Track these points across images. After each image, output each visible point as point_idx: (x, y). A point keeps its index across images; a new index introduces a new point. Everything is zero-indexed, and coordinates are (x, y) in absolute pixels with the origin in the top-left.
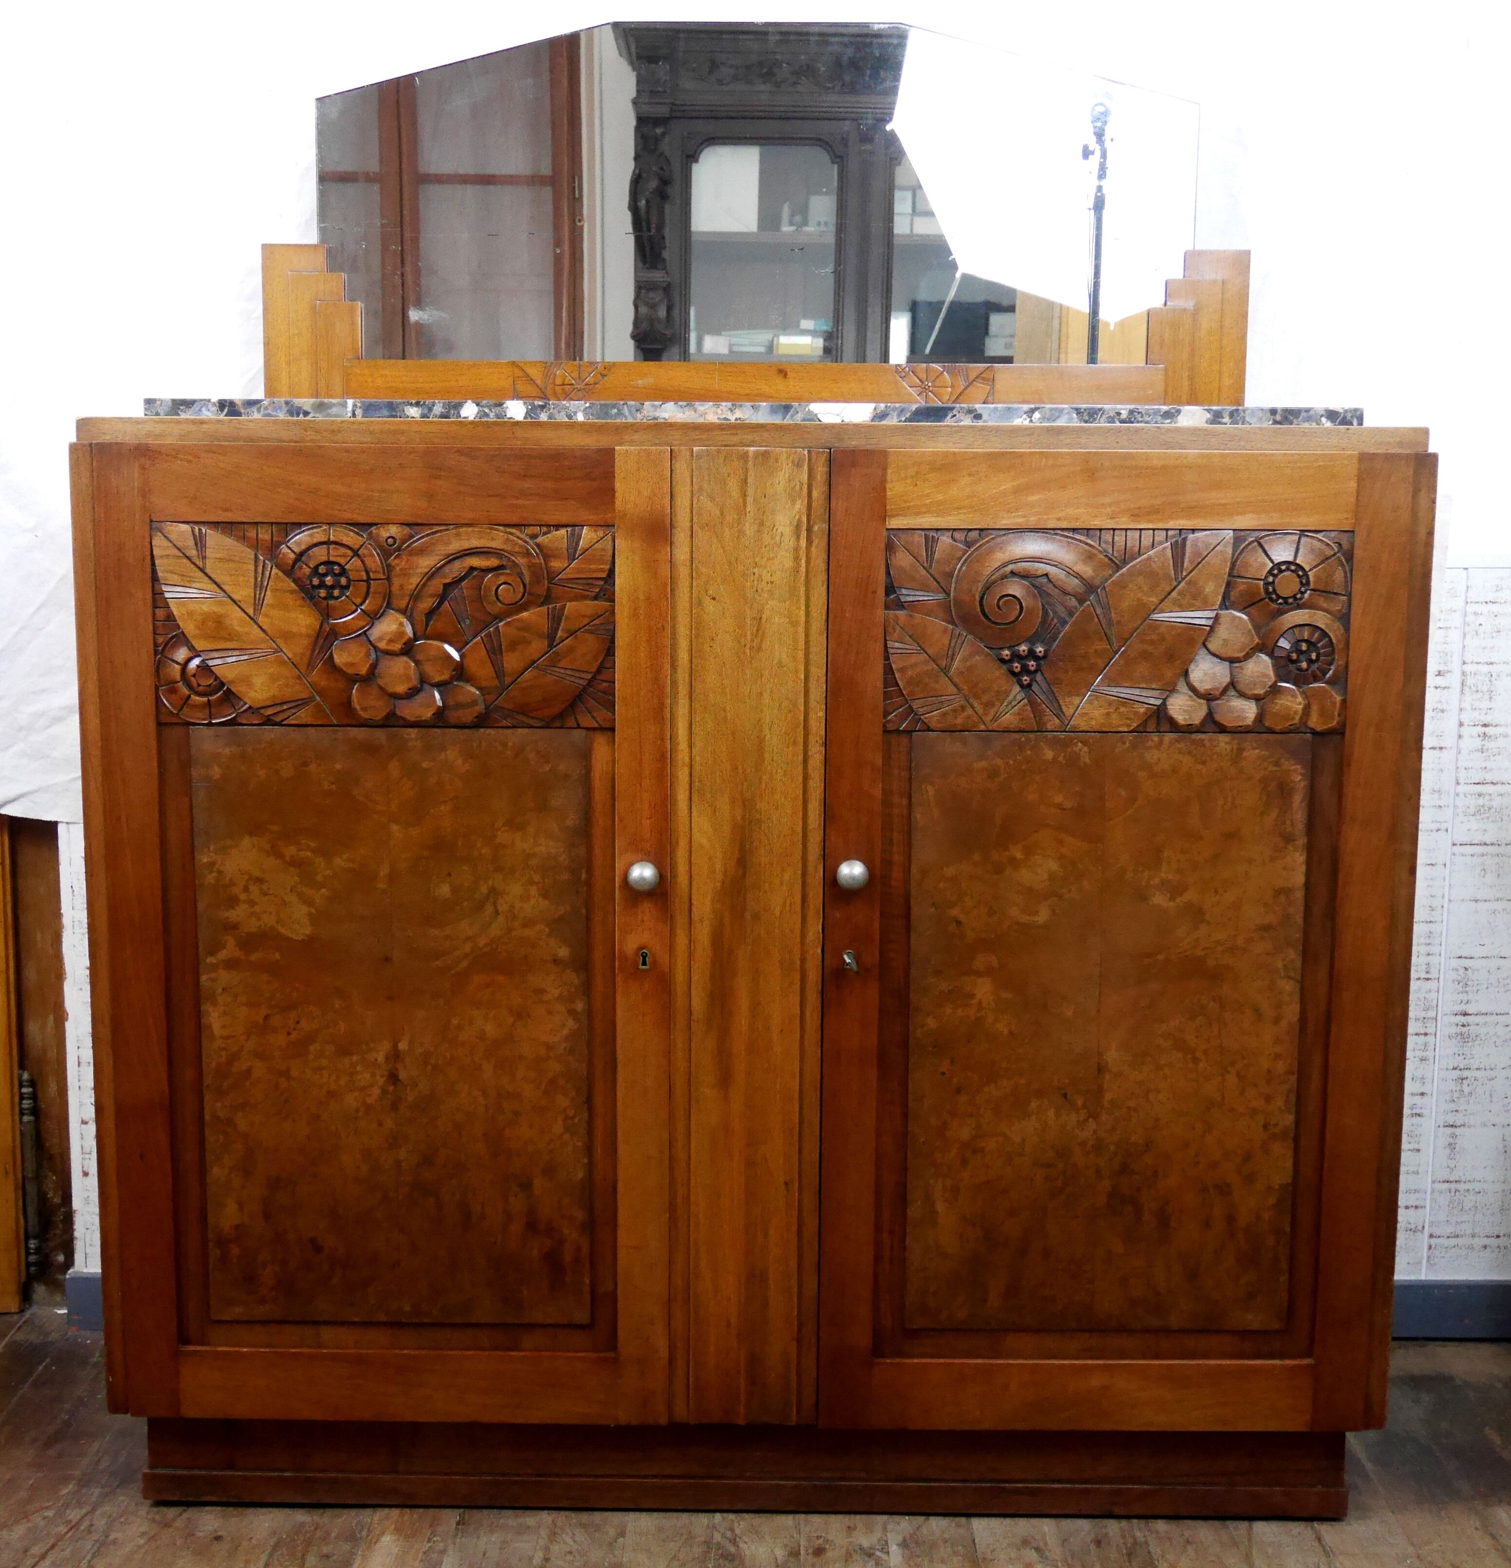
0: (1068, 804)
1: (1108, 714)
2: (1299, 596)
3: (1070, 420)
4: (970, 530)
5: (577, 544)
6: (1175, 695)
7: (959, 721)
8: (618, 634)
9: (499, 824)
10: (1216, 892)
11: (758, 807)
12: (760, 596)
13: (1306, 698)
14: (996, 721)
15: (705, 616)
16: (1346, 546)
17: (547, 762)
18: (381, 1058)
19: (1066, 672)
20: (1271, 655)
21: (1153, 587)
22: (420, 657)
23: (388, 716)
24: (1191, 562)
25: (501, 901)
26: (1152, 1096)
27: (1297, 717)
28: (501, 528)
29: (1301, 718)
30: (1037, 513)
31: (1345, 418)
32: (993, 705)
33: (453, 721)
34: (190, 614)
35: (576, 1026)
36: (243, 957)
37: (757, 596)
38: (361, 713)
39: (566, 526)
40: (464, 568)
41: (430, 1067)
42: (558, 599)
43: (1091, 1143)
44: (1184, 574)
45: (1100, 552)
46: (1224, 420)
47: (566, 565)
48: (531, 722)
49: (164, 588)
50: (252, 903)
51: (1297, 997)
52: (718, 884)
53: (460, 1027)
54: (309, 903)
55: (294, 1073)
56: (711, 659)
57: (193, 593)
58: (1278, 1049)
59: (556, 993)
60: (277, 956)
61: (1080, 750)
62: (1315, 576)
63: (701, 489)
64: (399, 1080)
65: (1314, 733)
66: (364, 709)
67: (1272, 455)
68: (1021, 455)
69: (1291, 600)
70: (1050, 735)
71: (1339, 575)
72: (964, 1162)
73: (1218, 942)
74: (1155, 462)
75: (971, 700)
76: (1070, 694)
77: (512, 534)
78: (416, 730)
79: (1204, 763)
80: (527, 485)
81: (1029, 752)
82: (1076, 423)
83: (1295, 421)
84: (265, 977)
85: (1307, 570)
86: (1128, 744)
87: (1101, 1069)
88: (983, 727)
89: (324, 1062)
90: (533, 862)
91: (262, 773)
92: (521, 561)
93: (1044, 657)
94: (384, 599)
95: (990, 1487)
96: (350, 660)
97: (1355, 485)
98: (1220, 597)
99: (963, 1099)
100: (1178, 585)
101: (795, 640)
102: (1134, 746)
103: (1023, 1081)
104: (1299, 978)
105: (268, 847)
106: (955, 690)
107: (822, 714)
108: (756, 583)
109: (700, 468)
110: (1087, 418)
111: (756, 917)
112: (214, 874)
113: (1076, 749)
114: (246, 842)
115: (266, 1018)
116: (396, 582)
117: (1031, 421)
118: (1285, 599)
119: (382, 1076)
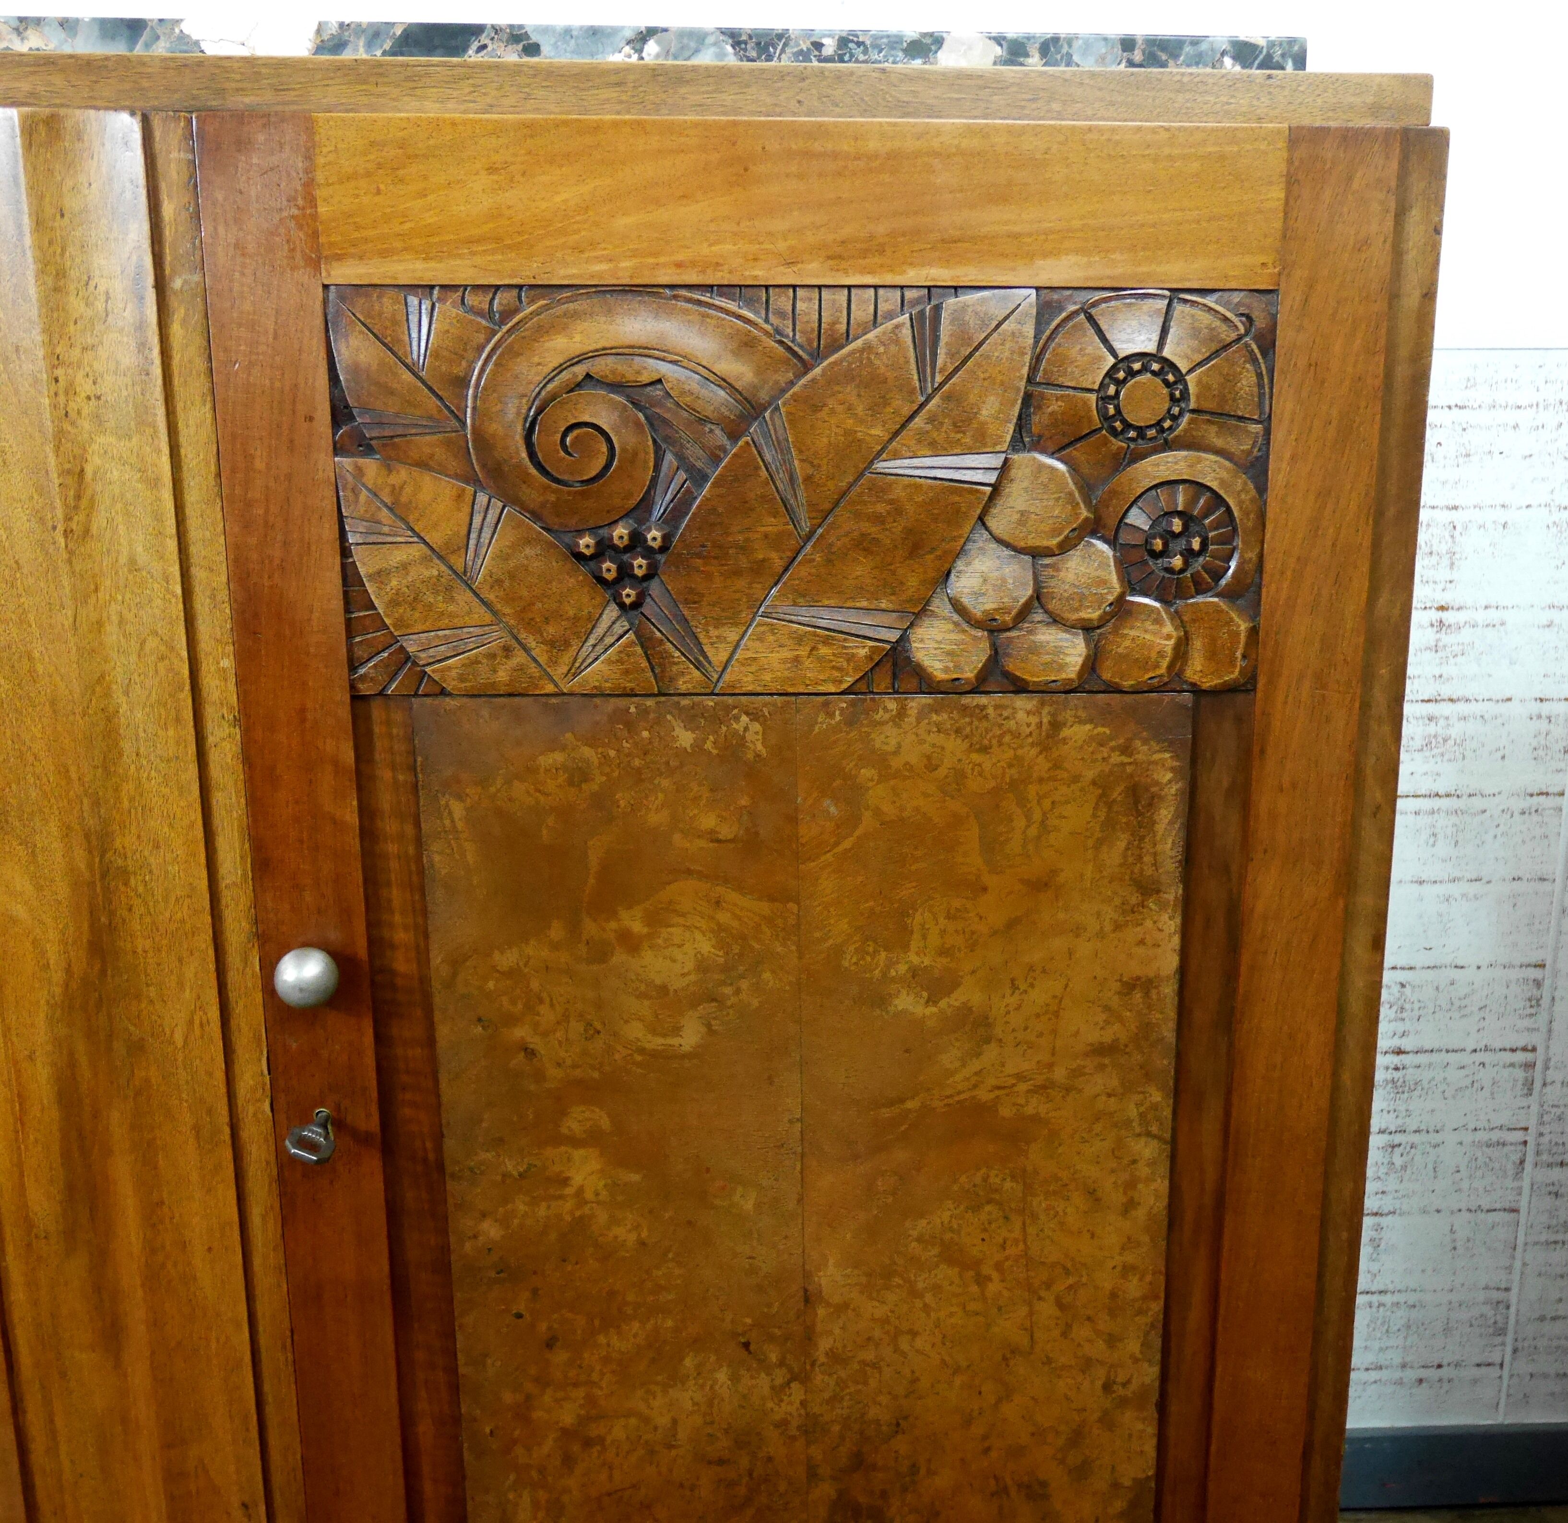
0: (726, 832)
1: (797, 660)
2: (1167, 424)
4: (497, 288)
6: (927, 621)
7: (502, 675)
10: (1014, 987)
12: (73, 424)
13: (1183, 624)
14: (575, 675)
16: (1260, 322)
19: (709, 576)
20: (1112, 542)
21: (875, 409)
24: (951, 355)
26: (904, 1343)
27: (1165, 663)
29: (1170, 667)
30: (635, 253)
32: (567, 644)
37: (67, 426)
43: (795, 1423)
44: (939, 379)
45: (766, 333)
51: (1164, 1168)
52: (58, 990)
58: (1130, 1258)
61: (746, 729)
62: (1199, 382)
65: (1196, 690)
67: (1113, 130)
68: (597, 128)
69: (1151, 433)
70: (685, 702)
71: (1247, 380)
72: (568, 1461)
73: (1020, 1077)
74: (873, 145)
75: (522, 636)
76: (718, 623)
79: (985, 750)
81: (645, 734)
83: (1170, 61)
85: (1184, 371)
86: (838, 718)
87: (809, 1298)
88: (550, 688)
93: (663, 549)
97: (1282, 195)
98: (1011, 427)
99: (560, 1357)
100: (927, 401)
101: (158, 517)
102: (850, 721)
103: (669, 1323)
104: (1168, 1136)
106: (488, 617)
107: (227, 663)
108: (62, 399)
111: (137, 1048)
113: (739, 727)
118: (1141, 431)
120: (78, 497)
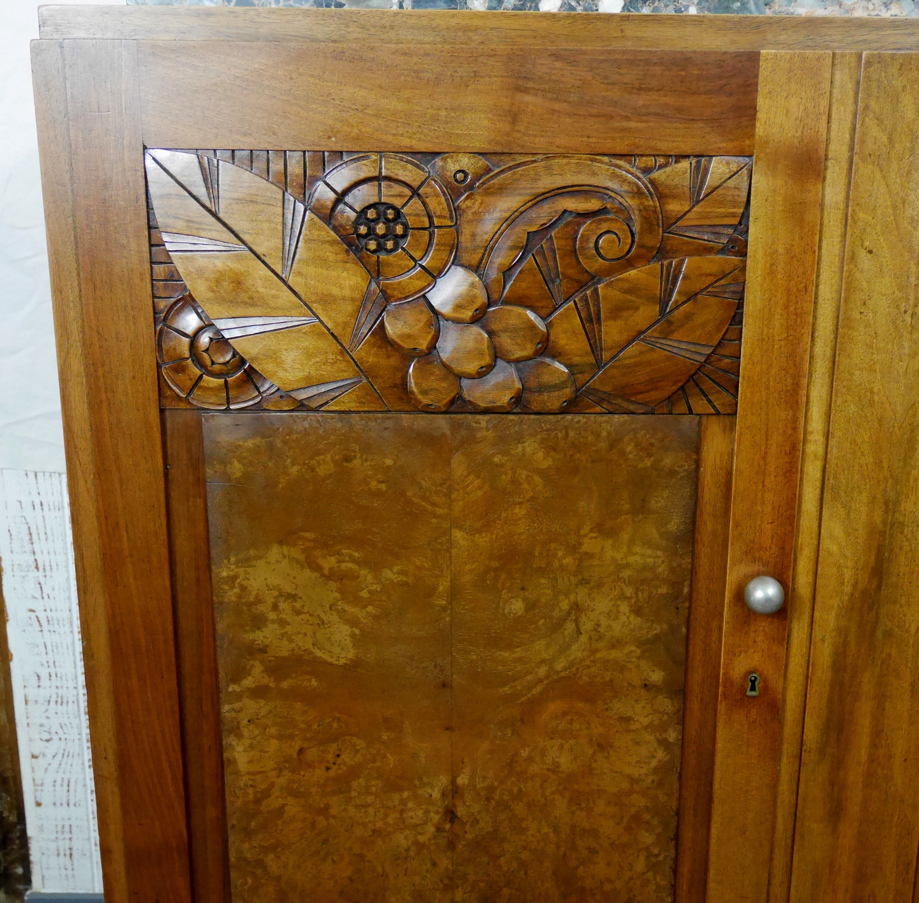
5: (703, 182)
8: (749, 297)
9: (585, 530)
11: (902, 508)
15: (858, 275)
17: (649, 455)
18: (436, 794)
22: (495, 327)
23: (452, 402)
25: (583, 618)
28: (606, 159)
33: (534, 407)
34: (200, 272)
35: (668, 758)
36: (272, 685)
38: (420, 397)
39: (687, 156)
40: (556, 212)
41: (493, 802)
42: (675, 252)
47: (687, 209)
48: (632, 407)
49: (165, 237)
50: (283, 623)
53: (530, 759)
54: (353, 622)
55: (333, 811)
56: (862, 329)
57: (204, 244)
59: (645, 721)
60: (314, 683)
63: (867, 107)
64: (456, 817)
66: (425, 392)
77: (620, 167)
78: (487, 417)
80: (641, 100)
84: (298, 705)
89: (370, 799)
90: (626, 574)
91: (294, 470)
92: (631, 202)
94: (451, 253)
96: (407, 331)
105: (301, 557)
109: (868, 78)
112: (236, 590)
114: (275, 553)
115: (301, 751)
116: (466, 231)
119: (437, 813)
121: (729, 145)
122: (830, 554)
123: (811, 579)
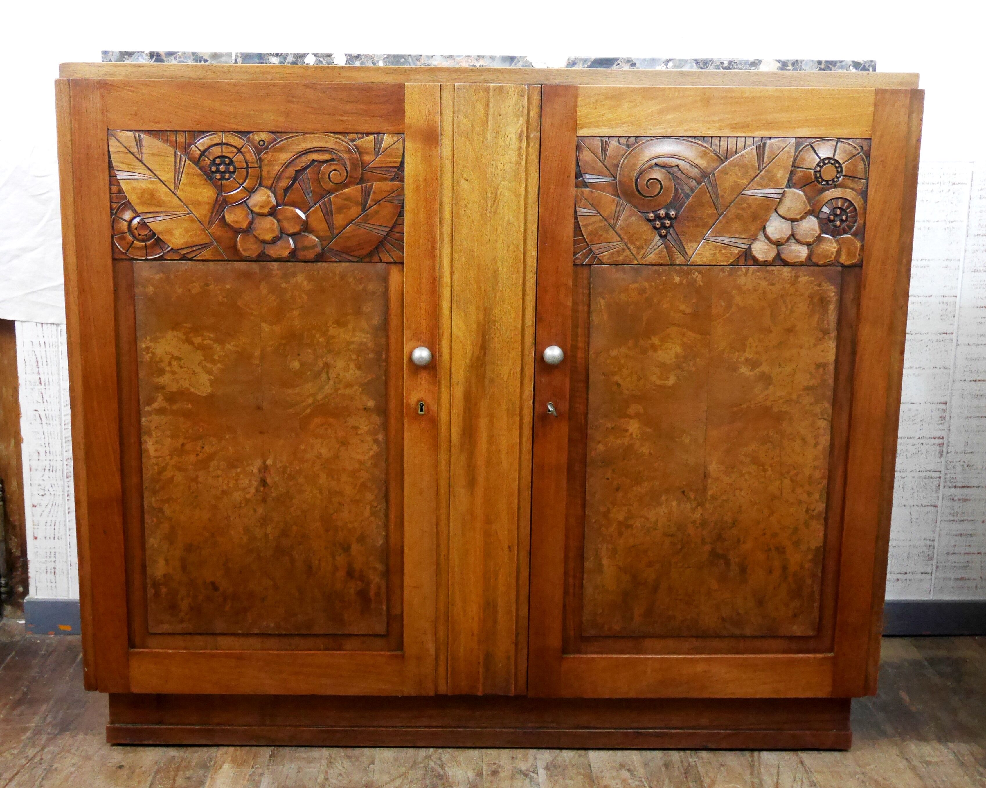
0: (688, 311)
1: (715, 254)
2: (836, 180)
3: (692, 67)
4: (629, 137)
5: (380, 145)
6: (757, 242)
7: (621, 258)
8: (406, 203)
9: (330, 323)
10: (780, 365)
11: (494, 312)
12: (496, 178)
13: (839, 244)
14: (644, 258)
15: (461, 192)
16: (865, 148)
17: (361, 284)
18: (255, 471)
19: (689, 227)
20: (817, 217)
21: (744, 175)
22: (280, 217)
23: (259, 255)
24: (768, 158)
25: (331, 371)
26: (737, 493)
27: (833, 257)
28: (332, 135)
29: (835, 257)
30: (672, 126)
31: (864, 66)
32: (643, 248)
33: (301, 257)
34: (134, 189)
35: (379, 449)
36: (168, 407)
37: (494, 179)
38: (243, 253)
39: (374, 133)
40: (309, 160)
41: (286, 475)
42: (368, 181)
43: (698, 522)
44: (764, 165)
45: (711, 151)
46: (788, 68)
47: (373, 159)
48: (350, 258)
49: (117, 173)
50: (174, 373)
51: (828, 431)
52: (468, 361)
53: (305, 451)
54: (209, 372)
55: (200, 479)
56: (465, 218)
57: (135, 176)
58: (816, 463)
59: (366, 429)
60: (190, 406)
61: (697, 277)
62: (846, 167)
63: (459, 110)
64: (266, 483)
65: (843, 266)
66: (245, 250)
67: (821, 90)
68: (662, 89)
69: (830, 182)
70: (678, 267)
71: (861, 166)
72: (620, 534)
73: (781, 398)
74: (747, 94)
75: (629, 245)
76: (691, 241)
77: (339, 139)
78: (277, 264)
79: (773, 285)
80: (348, 107)
81: (664, 278)
82: (695, 69)
83: (833, 69)
84: (182, 419)
85: (841, 163)
86: (726, 273)
87: (706, 476)
88: (636, 262)
89: (220, 472)
90: (352, 347)
91: (180, 291)
92: (345, 156)
93: (675, 218)
94: (257, 180)
95: (634, 732)
96: (236, 219)
97: (873, 109)
98: (786, 181)
99: (620, 494)
100: (760, 172)
101: (518, 207)
102: (730, 275)
103: (658, 483)
104: (830, 419)
105: (184, 337)
106: (619, 239)
107: (535, 254)
108: (493, 171)
109: (459, 97)
110: (702, 66)
111: (492, 381)
112: (150, 355)
113: (694, 276)
114: (170, 334)
115: (183, 445)
116: (265, 169)
117: (667, 68)
118: (827, 182)
119: (256, 481)
120: (495, 201)
121: (391, 128)
122: (458, 337)
123: (449, 350)
